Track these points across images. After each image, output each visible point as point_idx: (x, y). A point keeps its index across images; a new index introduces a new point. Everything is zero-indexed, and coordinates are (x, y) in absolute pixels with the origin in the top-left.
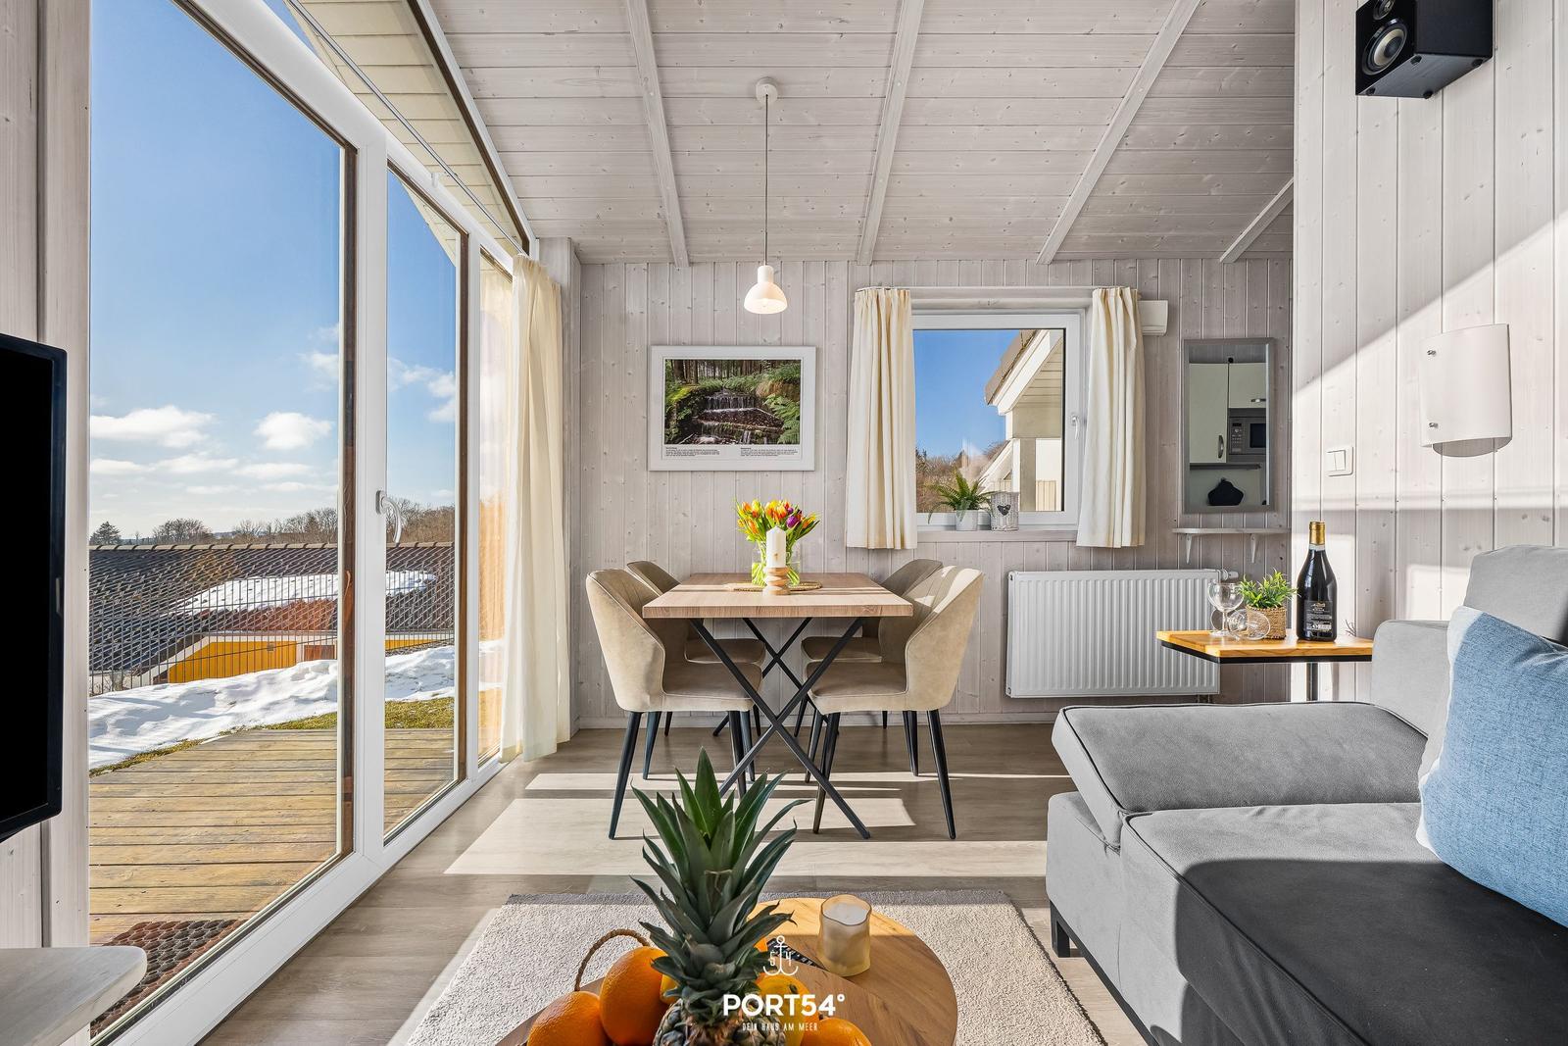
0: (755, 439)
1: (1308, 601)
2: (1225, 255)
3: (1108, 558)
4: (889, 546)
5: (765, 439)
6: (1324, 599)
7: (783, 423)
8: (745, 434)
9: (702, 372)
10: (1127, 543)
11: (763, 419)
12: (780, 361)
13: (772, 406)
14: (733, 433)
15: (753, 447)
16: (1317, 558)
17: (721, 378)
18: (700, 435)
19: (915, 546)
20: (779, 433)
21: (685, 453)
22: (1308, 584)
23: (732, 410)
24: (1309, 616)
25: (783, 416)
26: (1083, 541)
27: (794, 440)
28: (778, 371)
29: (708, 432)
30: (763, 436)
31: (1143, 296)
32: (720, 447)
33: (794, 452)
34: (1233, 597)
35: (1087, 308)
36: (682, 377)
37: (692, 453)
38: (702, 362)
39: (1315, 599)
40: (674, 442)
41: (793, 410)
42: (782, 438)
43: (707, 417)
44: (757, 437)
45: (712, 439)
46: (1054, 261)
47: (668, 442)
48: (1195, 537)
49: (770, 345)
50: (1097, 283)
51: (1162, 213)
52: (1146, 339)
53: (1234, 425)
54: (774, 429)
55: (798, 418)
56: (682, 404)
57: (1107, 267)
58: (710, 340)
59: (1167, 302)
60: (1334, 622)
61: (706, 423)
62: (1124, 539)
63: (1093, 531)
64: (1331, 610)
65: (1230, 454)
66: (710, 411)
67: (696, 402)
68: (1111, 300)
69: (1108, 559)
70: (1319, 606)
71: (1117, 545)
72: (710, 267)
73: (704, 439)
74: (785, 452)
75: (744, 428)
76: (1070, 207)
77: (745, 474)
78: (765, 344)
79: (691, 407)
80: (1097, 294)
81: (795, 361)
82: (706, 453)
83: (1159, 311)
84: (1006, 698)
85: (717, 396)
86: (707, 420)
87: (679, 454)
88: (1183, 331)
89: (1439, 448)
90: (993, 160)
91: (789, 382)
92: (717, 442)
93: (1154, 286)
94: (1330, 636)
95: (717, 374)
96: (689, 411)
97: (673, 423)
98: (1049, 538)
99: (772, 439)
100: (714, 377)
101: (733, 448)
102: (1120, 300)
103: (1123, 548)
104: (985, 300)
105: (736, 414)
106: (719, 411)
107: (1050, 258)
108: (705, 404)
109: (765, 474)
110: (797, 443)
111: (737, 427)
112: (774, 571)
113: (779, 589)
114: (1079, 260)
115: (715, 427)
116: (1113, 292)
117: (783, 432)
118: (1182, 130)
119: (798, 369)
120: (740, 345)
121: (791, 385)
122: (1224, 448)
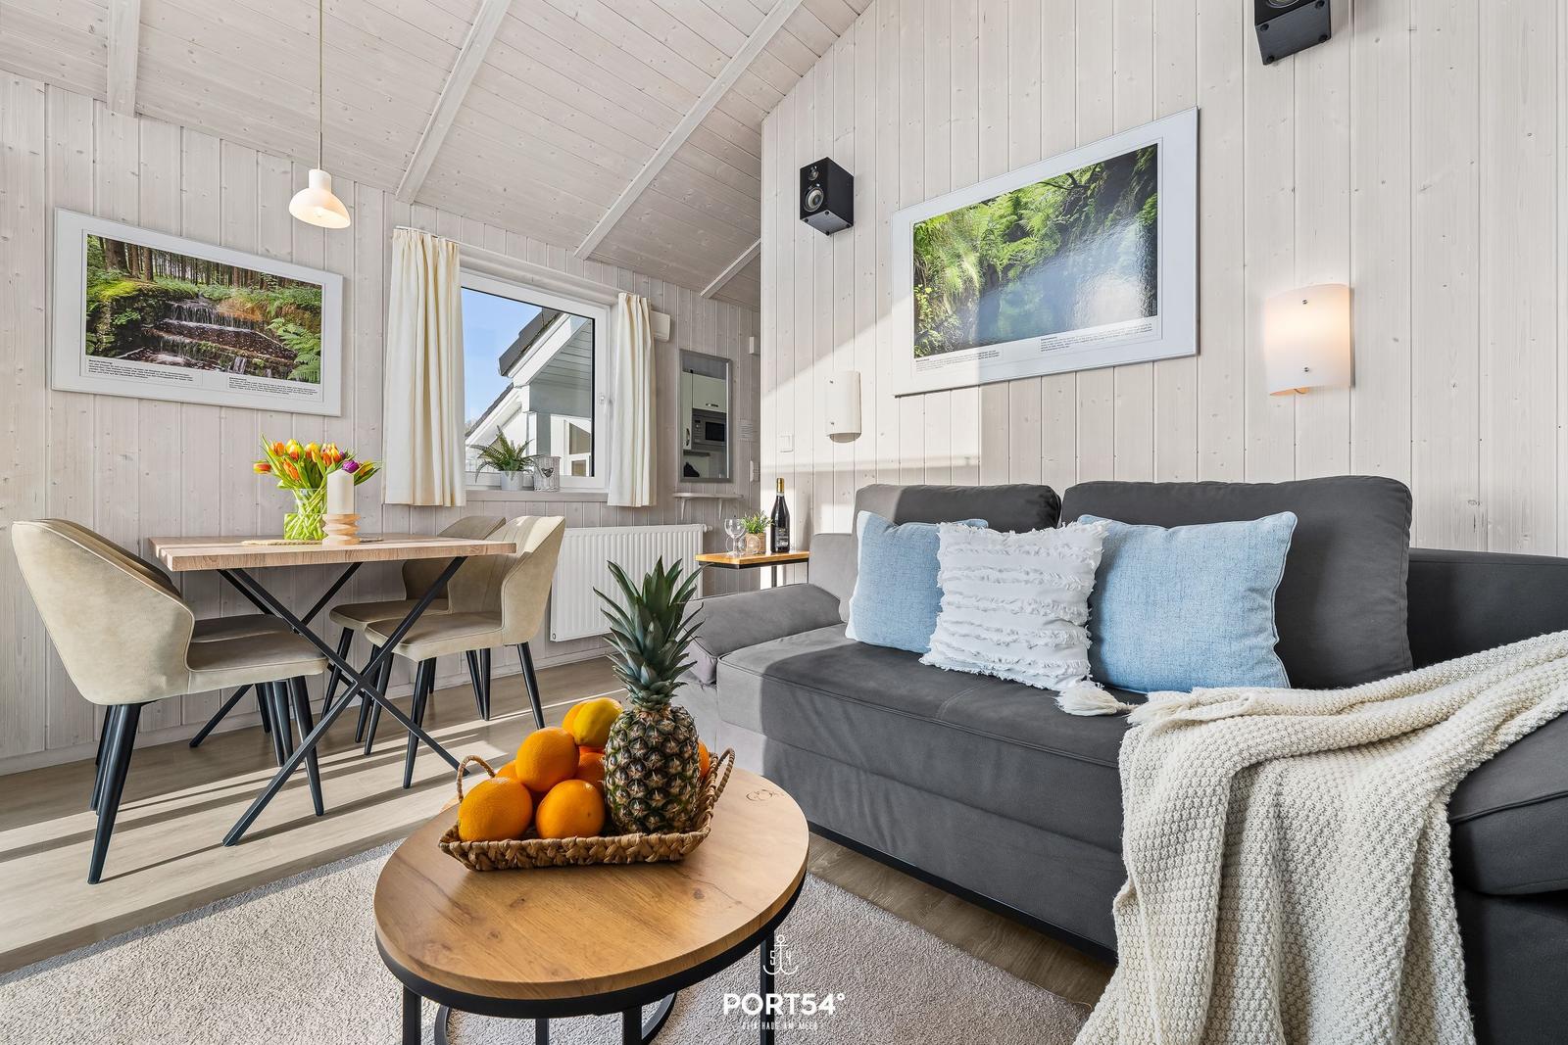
0: (252, 369)
1: (777, 528)
2: (705, 291)
3: (632, 515)
4: (437, 503)
5: (269, 371)
6: (784, 526)
7: (296, 356)
8: (238, 360)
9: (162, 267)
10: (646, 503)
11: (266, 346)
12: (291, 281)
13: (280, 332)
14: (216, 356)
15: (249, 378)
16: (780, 503)
17: (195, 282)
18: (156, 351)
19: (464, 504)
20: (290, 368)
21: (128, 373)
22: (777, 519)
23: (215, 327)
24: (777, 538)
25: (297, 347)
26: (613, 501)
27: (313, 377)
28: (287, 292)
29: (173, 348)
30: (265, 367)
31: (653, 308)
32: (194, 372)
33: (311, 392)
34: (739, 528)
35: (612, 306)
36: (122, 265)
37: (141, 374)
38: (162, 254)
39: (780, 526)
40: (106, 353)
41: (311, 343)
42: (295, 373)
43: (168, 329)
44: (256, 367)
45: (179, 359)
46: (588, 258)
47: (95, 353)
48: (687, 499)
49: (275, 258)
50: (623, 288)
51: (670, 246)
52: (656, 341)
53: (696, 421)
54: (282, 364)
55: (319, 353)
56: (121, 304)
57: (628, 275)
58: (174, 226)
59: (669, 317)
60: (788, 540)
61: (166, 336)
62: (643, 499)
63: (621, 494)
64: (787, 533)
65: (694, 443)
66: (176, 322)
67: (151, 306)
68: (633, 304)
69: (630, 516)
70: (782, 530)
71: (638, 505)
72: (174, 131)
73: (163, 357)
74: (300, 390)
75: (236, 354)
76: (608, 216)
77: (235, 412)
78: (267, 255)
79: (140, 310)
80: (622, 297)
81: (313, 286)
82: (169, 376)
83: (665, 320)
84: (552, 644)
85: (187, 305)
86: (168, 332)
87: (116, 371)
88: (680, 343)
89: (832, 437)
90: (553, 153)
91: (306, 309)
92: (188, 365)
93: (660, 302)
94: (786, 549)
95: (188, 275)
96: (136, 316)
97: (103, 327)
98: (584, 499)
99: (281, 372)
100: (184, 279)
101: (216, 377)
102: (639, 306)
103: (643, 508)
104: (529, 276)
105: (220, 333)
106: (192, 324)
107: (587, 254)
108: (167, 310)
109: (269, 414)
110: (316, 381)
111: (223, 350)
112: (342, 518)
113: (346, 538)
114: (609, 264)
115: (184, 345)
116: (634, 298)
117: (296, 367)
118: (691, 191)
119: (318, 296)
120: (227, 247)
121: (309, 312)
122: (690, 438)
